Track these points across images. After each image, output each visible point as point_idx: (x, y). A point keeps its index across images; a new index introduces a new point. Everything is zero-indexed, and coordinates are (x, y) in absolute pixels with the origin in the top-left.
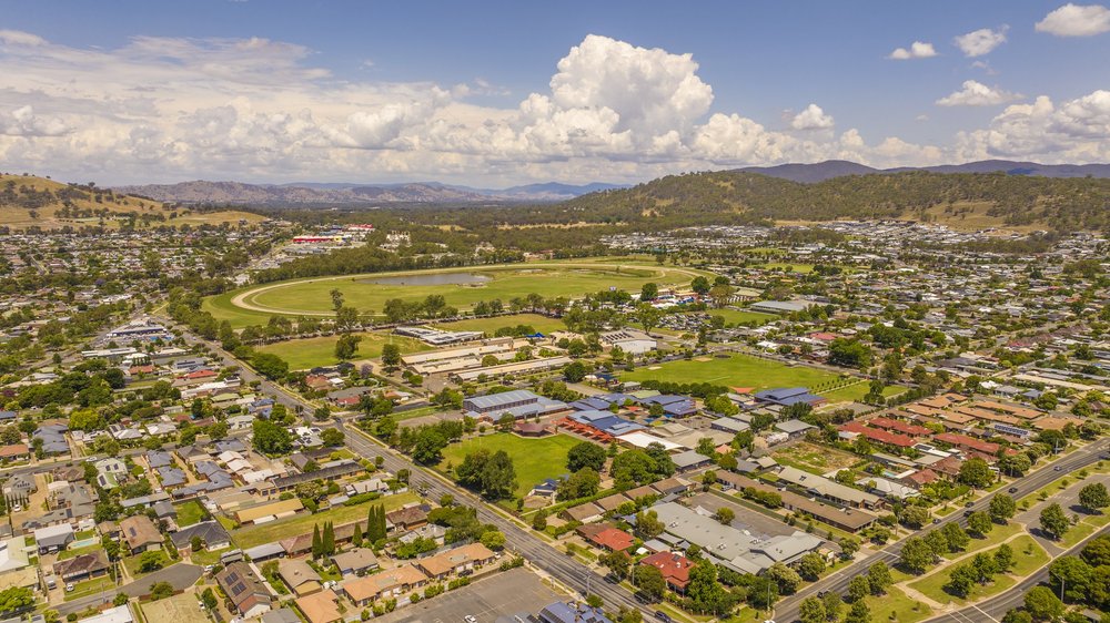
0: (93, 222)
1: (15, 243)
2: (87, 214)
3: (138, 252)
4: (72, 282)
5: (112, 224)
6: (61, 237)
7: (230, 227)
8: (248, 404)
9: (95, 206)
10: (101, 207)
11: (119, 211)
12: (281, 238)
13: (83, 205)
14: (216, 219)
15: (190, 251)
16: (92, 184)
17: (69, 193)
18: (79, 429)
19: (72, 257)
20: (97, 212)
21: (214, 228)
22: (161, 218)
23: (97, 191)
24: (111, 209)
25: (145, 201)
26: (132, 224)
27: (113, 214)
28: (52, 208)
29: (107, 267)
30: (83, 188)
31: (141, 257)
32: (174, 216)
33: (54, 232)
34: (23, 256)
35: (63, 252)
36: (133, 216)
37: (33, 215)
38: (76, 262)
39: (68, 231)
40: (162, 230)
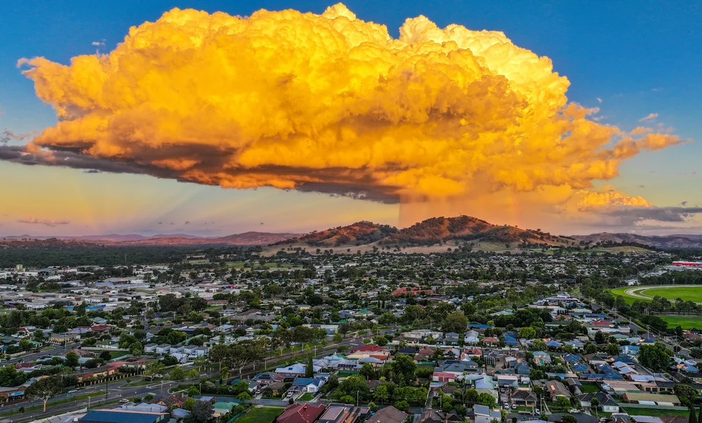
0: (539, 250)
1: (497, 260)
2: (536, 246)
3: (563, 265)
4: (525, 277)
5: (549, 252)
6: (521, 258)
7: (625, 255)
8: (635, 342)
9: (539, 242)
10: (543, 243)
11: (553, 245)
12: (662, 262)
13: (534, 241)
14: (615, 251)
15: (597, 266)
16: (539, 230)
17: (526, 235)
18: (524, 337)
19: (526, 266)
20: (541, 245)
21: (613, 255)
22: (578, 249)
23: (542, 234)
24: (549, 244)
25: (569, 240)
26: (561, 252)
27: (549, 247)
28: (516, 244)
29: (545, 272)
30: (534, 232)
31: (565, 268)
32: (587, 248)
33: (517, 255)
34: (500, 265)
35: (521, 264)
36: (562, 247)
37: (508, 246)
38: (528, 269)
39: (524, 254)
40: (579, 255)
